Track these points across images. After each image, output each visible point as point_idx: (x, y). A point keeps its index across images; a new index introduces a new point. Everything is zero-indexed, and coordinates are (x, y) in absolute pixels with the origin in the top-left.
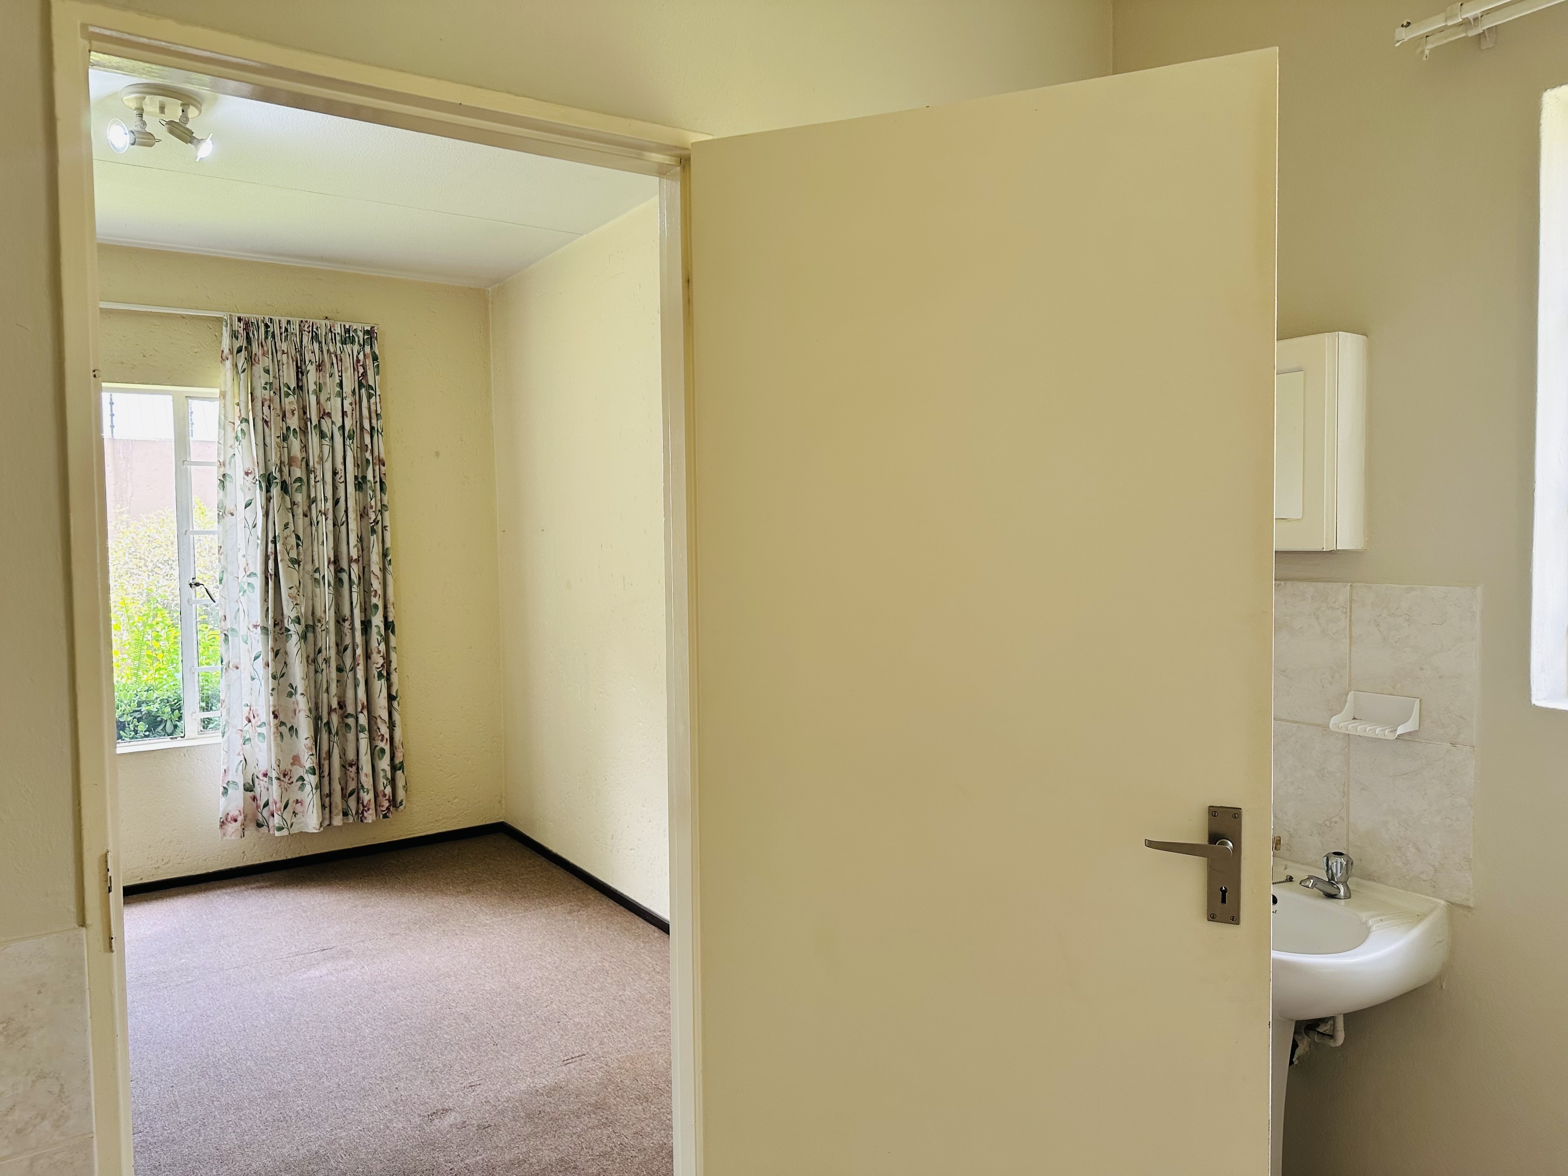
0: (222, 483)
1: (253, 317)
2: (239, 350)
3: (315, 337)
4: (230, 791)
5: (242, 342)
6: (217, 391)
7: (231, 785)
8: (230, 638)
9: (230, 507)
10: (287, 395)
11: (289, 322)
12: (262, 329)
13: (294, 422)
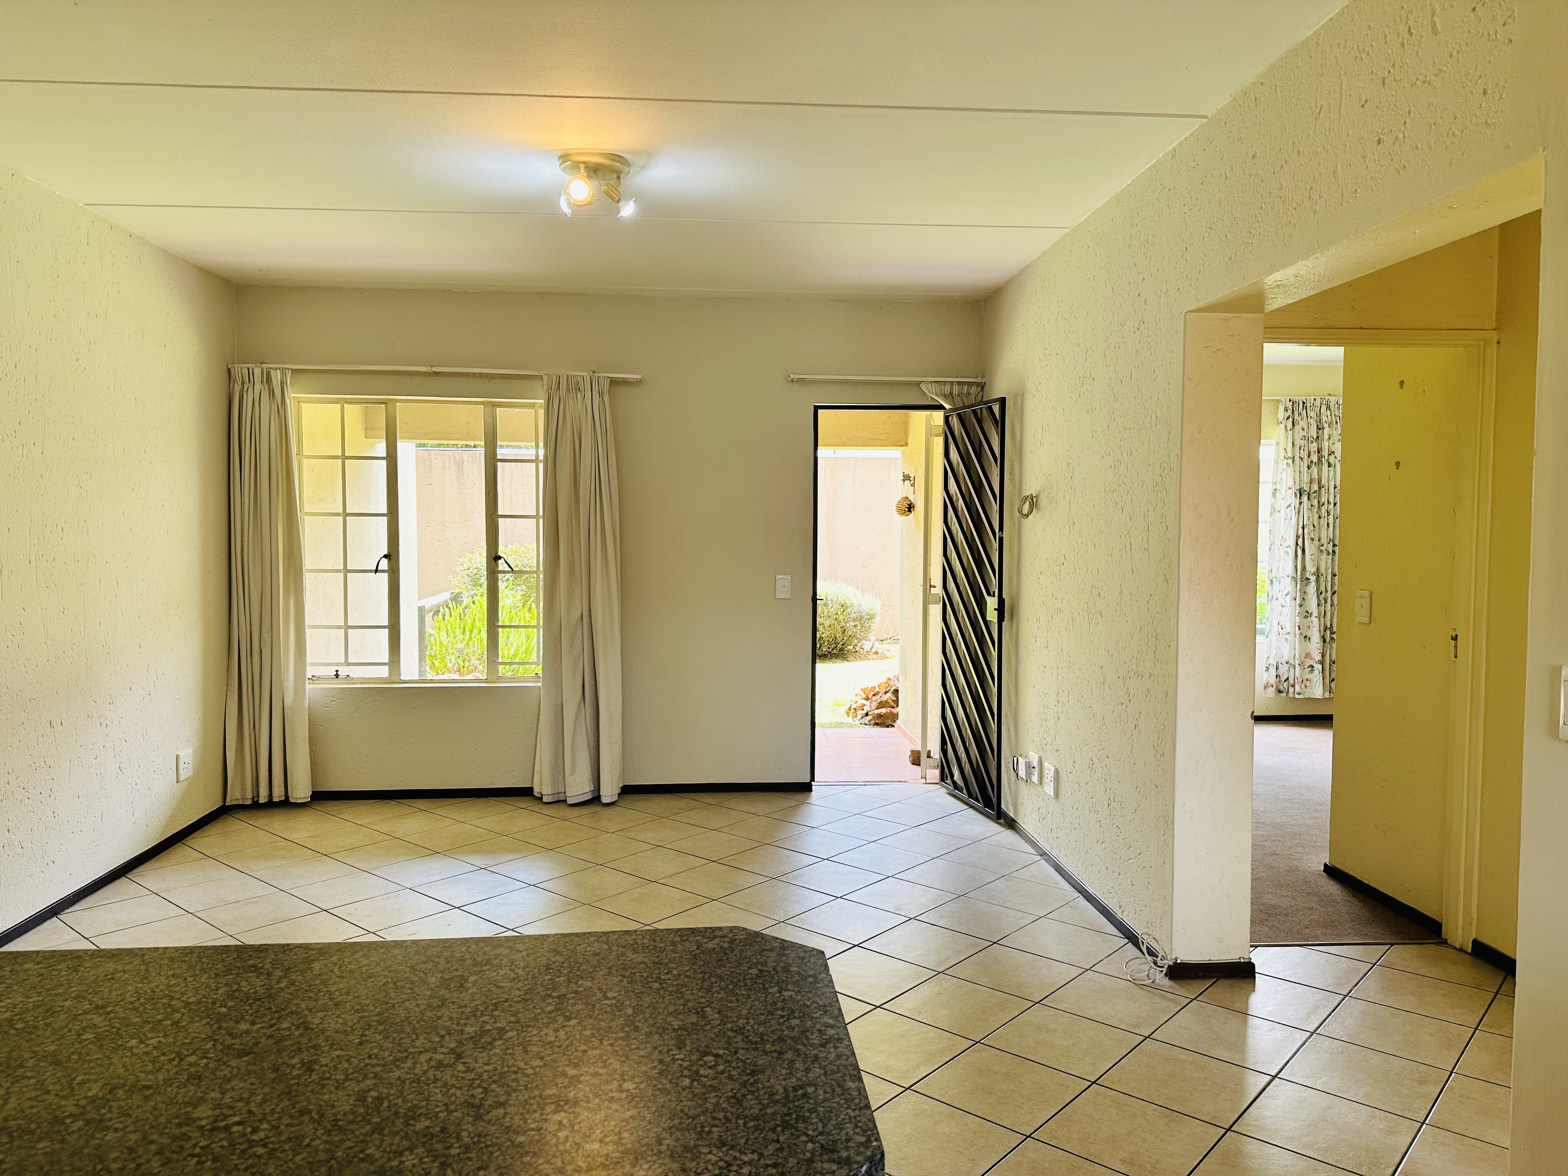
0: (1274, 495)
1: (1296, 399)
2: (1288, 418)
3: (1328, 407)
4: (1270, 669)
5: (1290, 412)
6: (1275, 441)
7: (1271, 666)
8: (1274, 582)
9: (1278, 508)
10: (1312, 442)
11: (1315, 399)
12: (1301, 405)
13: (1315, 458)
